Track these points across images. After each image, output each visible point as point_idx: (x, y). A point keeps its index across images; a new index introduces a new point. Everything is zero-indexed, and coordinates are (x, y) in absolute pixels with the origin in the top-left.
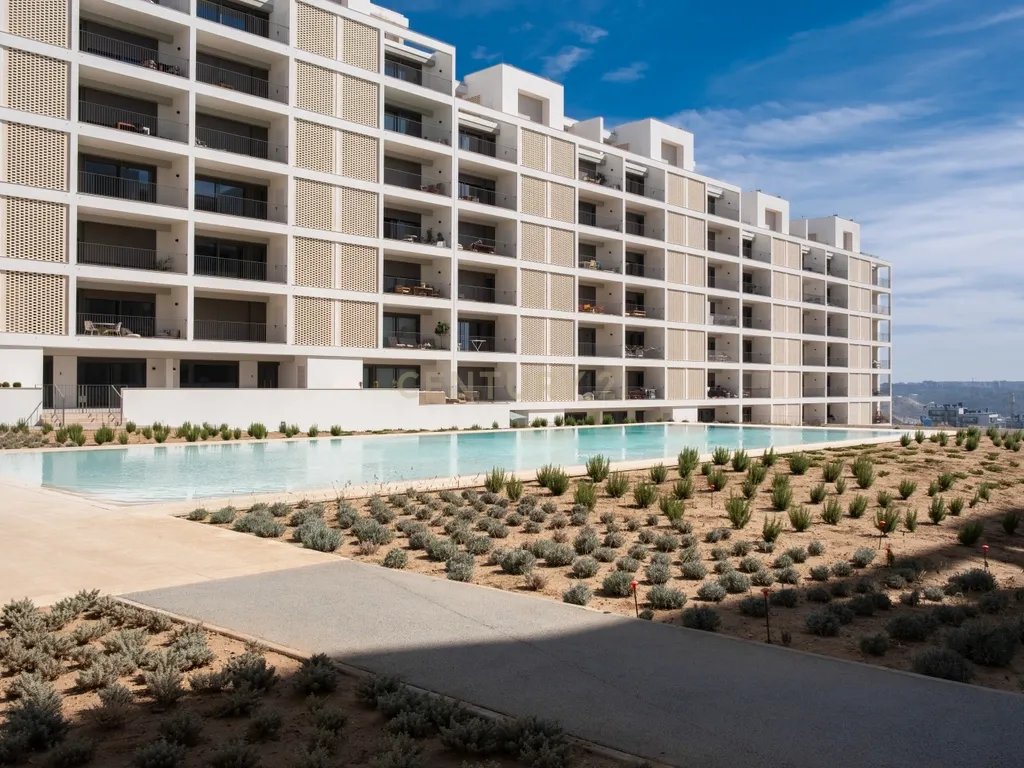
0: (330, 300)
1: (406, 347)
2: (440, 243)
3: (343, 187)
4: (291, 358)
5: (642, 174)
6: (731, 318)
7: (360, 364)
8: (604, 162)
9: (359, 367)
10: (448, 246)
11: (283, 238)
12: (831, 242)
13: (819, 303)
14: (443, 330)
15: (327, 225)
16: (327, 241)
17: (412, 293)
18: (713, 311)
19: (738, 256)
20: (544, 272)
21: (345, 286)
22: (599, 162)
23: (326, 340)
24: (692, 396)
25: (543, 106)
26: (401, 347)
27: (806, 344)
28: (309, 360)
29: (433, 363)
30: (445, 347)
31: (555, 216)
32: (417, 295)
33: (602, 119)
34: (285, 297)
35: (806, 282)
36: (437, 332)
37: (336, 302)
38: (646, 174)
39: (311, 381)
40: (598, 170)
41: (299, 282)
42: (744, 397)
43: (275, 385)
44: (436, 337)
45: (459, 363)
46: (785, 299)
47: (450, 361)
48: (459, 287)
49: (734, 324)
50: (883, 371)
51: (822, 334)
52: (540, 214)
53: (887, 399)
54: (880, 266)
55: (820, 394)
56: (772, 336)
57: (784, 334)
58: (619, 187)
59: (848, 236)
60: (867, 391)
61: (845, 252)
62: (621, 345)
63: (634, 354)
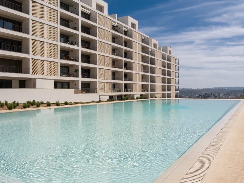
0: (43, 60)
1: (66, 76)
2: (76, 45)
3: (47, 25)
4: (30, 79)
5: (126, 31)
6: (147, 71)
7: (53, 81)
8: (117, 26)
9: (52, 82)
10: (78, 46)
11: (28, 39)
12: (167, 52)
13: (165, 68)
14: (77, 71)
15: (42, 36)
16: (42, 42)
17: (68, 60)
18: (143, 69)
19: (149, 54)
20: (104, 56)
21: (48, 56)
22: (116, 26)
23: (42, 74)
24: (139, 91)
25: (102, 8)
26: (64, 76)
27: (163, 78)
28: (37, 80)
29: (73, 81)
30: (78, 76)
31: (106, 40)
32: (69, 60)
33: (116, 15)
34: (29, 59)
35: (163, 62)
36: (75, 72)
37: (45, 61)
38: (127, 31)
39: (37, 87)
40: (116, 28)
41: (33, 54)
42: (150, 91)
43: (24, 87)
44: (75, 74)
45: (82, 81)
46: (158, 66)
47: (79, 81)
48: (81, 59)
49: (147, 72)
50: (177, 85)
51: (166, 76)
52: (103, 39)
53: (178, 92)
54: (176, 59)
55: (165, 91)
56: (156, 76)
57: (158, 75)
58: (122, 33)
59: (170, 51)
60: (175, 90)
61: (170, 55)
62: (123, 77)
63: (125, 80)
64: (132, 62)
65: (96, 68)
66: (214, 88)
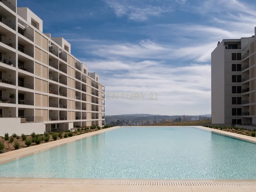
8: (52, 47)
10: (15, 66)
13: (94, 95)
14: (13, 96)
17: (3, 82)
18: (76, 95)
19: (81, 80)
20: (40, 79)
24: (72, 119)
25: (37, 25)
27: (92, 105)
29: (7, 108)
30: (14, 103)
31: (43, 62)
33: (50, 34)
35: (92, 89)
36: (10, 97)
42: (82, 119)
44: (10, 99)
45: (19, 108)
46: (88, 93)
47: (15, 108)
48: (18, 82)
49: (80, 99)
50: (103, 112)
51: (94, 103)
52: (40, 60)
53: (104, 119)
54: (103, 86)
55: (94, 119)
56: (87, 103)
57: (89, 102)
58: (57, 56)
59: (97, 78)
60: (101, 118)
61: (97, 82)
62: (58, 104)
63: (60, 107)
64: (67, 88)
65: (33, 93)
66: (123, 115)
